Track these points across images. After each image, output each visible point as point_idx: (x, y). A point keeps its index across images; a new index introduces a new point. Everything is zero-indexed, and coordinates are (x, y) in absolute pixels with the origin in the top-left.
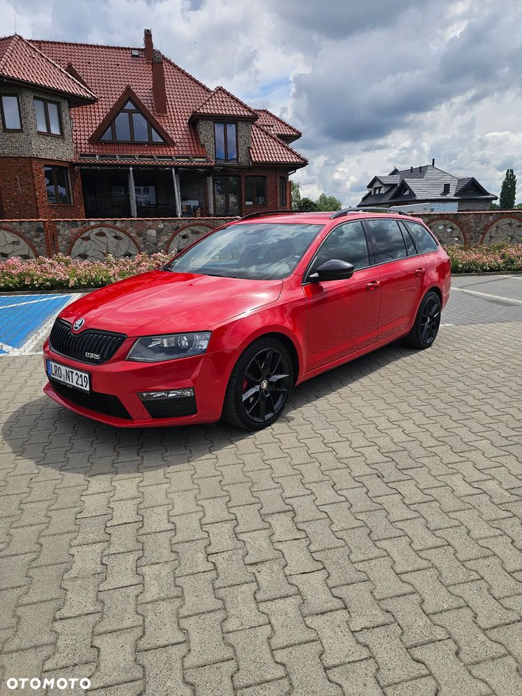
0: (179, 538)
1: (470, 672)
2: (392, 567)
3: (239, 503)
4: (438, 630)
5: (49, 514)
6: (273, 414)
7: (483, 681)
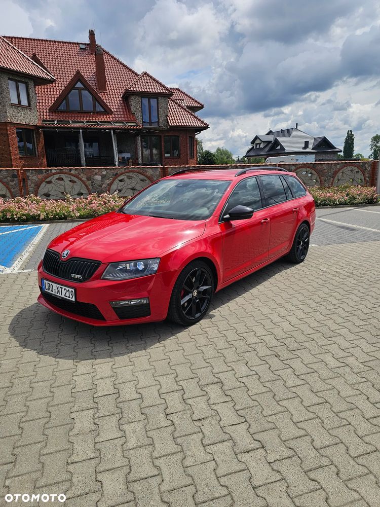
0: (146, 404)
1: (347, 486)
2: (291, 419)
3: (184, 378)
4: (324, 459)
5: (52, 390)
6: (200, 314)
7: (355, 491)
